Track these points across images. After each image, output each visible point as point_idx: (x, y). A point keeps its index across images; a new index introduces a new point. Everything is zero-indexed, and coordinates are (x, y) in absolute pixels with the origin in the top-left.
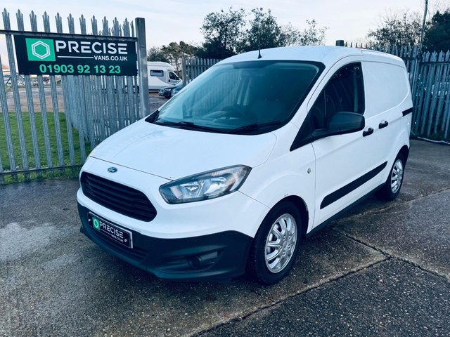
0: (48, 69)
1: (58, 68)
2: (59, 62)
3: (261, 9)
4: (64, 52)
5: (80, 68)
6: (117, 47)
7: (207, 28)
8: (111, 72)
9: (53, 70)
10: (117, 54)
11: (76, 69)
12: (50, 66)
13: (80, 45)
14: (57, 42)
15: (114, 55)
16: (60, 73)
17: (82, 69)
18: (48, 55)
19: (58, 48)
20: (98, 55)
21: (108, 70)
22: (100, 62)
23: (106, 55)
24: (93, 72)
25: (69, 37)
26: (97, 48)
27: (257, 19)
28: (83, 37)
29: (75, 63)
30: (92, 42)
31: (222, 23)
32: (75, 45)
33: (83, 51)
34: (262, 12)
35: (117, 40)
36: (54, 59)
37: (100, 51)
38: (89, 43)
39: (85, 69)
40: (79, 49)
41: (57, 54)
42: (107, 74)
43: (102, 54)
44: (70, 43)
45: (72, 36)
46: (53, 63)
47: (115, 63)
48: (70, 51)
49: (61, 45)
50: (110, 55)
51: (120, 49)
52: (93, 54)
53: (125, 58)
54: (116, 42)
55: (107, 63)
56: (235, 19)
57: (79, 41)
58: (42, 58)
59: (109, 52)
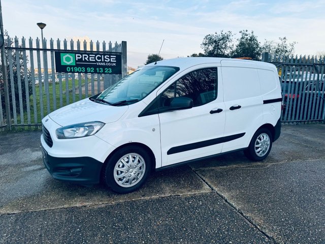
0: (71, 69)
1: (76, 69)
2: (77, 66)
3: (247, 31)
4: (80, 60)
5: (89, 69)
6: (110, 58)
7: (206, 44)
8: (106, 72)
9: (74, 70)
10: (110, 62)
11: (86, 70)
12: (72, 68)
13: (89, 57)
14: (77, 55)
15: (108, 62)
16: (78, 72)
17: (90, 70)
18: (72, 62)
19: (77, 58)
20: (99, 62)
21: (104, 70)
22: (100, 66)
23: (103, 62)
24: (95, 72)
25: (83, 52)
26: (99, 58)
27: (243, 38)
28: (92, 52)
29: (86, 66)
30: (96, 55)
31: (215, 41)
32: (86, 57)
33: (90, 60)
34: (247, 33)
35: (110, 54)
36: (75, 65)
37: (100, 60)
38: (94, 56)
39: (91, 70)
40: (88, 59)
41: (76, 61)
42: (104, 73)
43: (101, 62)
44: (84, 55)
45: (85, 52)
46: (74, 66)
47: (108, 67)
48: (83, 60)
49: (78, 56)
50: (106, 62)
51: (111, 59)
52: (96, 61)
53: (115, 64)
54: (110, 55)
55: (104, 67)
56: (225, 38)
57: (88, 54)
58: (68, 63)
59: (105, 60)
